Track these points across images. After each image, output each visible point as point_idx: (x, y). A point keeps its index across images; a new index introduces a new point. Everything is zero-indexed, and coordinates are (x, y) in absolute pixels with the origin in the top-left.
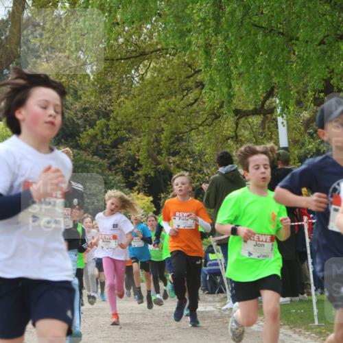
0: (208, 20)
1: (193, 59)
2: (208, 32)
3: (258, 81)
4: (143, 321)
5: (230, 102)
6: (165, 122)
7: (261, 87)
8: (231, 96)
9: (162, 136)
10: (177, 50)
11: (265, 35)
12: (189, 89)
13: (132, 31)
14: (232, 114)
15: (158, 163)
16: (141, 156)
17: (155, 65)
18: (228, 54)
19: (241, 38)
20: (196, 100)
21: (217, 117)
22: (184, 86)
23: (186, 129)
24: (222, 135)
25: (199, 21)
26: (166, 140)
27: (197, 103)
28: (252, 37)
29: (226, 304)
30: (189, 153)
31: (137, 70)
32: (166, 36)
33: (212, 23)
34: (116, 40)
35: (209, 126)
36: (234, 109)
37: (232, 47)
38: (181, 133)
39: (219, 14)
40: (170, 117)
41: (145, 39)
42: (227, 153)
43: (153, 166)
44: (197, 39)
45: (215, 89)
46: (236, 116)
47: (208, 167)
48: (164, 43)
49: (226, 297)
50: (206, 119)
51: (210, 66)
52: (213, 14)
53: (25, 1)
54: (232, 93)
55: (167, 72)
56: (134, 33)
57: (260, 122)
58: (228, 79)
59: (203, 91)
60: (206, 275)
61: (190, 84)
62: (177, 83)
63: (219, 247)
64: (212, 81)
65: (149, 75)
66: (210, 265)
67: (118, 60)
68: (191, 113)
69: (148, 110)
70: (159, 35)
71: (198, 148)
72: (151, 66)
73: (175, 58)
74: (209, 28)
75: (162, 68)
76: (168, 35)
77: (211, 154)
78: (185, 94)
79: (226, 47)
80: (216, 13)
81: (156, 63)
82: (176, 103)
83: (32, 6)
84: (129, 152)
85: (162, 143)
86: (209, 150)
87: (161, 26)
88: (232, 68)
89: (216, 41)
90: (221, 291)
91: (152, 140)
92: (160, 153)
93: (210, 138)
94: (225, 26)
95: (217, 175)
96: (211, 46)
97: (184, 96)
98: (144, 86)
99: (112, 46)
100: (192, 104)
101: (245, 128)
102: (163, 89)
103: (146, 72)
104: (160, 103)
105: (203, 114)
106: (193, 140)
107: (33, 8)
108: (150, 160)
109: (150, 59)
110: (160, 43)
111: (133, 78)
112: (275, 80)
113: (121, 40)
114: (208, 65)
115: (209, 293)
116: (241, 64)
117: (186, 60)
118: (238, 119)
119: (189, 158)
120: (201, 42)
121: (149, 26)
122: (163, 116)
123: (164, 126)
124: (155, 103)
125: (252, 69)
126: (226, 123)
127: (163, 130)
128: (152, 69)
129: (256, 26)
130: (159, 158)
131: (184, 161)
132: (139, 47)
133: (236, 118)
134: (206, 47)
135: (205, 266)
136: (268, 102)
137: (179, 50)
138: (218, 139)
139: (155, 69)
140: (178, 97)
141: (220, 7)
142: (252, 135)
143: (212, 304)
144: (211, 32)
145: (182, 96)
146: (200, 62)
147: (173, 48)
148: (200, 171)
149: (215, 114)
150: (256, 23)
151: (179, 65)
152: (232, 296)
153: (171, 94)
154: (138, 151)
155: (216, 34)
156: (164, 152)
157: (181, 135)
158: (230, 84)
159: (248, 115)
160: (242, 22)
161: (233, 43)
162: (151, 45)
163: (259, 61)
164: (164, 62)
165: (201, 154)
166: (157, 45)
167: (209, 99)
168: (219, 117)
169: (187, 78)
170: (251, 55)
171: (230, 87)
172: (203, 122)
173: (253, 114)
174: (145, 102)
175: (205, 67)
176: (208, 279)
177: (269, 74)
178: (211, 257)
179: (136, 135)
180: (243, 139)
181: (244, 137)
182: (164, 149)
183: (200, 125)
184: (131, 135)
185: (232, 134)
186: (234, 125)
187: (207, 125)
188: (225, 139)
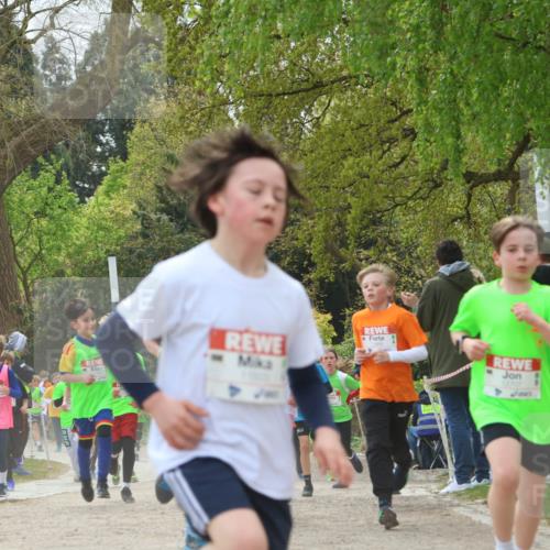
0: (424, 29)
1: (400, 92)
2: (424, 48)
3: (504, 126)
4: (312, 513)
5: (458, 161)
6: (353, 194)
7: (508, 136)
8: (459, 152)
9: (349, 216)
10: (373, 78)
11: (516, 51)
12: (392, 141)
13: (302, 49)
14: (462, 181)
15: (342, 260)
16: (315, 249)
17: (338, 102)
18: (456, 83)
19: (476, 56)
20: (403, 159)
21: (437, 185)
22: (385, 135)
23: (387, 204)
24: (445, 215)
25: (408, 30)
26: (355, 222)
27: (405, 163)
28: (495, 54)
29: (446, 485)
30: (390, 243)
31: (309, 112)
32: (355, 56)
33: (430, 34)
34: (276, 63)
35: (424, 199)
36: (464, 171)
37: (462, 72)
38: (378, 212)
39: (441, 20)
40: (361, 187)
41: (323, 61)
42: (452, 243)
43: (333, 265)
44: (406, 59)
45: (432, 139)
46: (469, 182)
47: (422, 266)
48: (351, 68)
49: (448, 474)
50: (420, 188)
51: (426, 102)
52: (432, 19)
53: (132, 4)
54: (462, 146)
55: (357, 114)
56: (305, 51)
57: (507, 192)
58: (453, 123)
59: (415, 144)
60: (416, 439)
61: (394, 132)
62: (373, 131)
63: (438, 394)
64: (429, 127)
65: (328, 118)
66: (422, 423)
67: (278, 95)
68: (395, 179)
69: (326, 176)
70: (344, 55)
71: (404, 236)
72: (332, 104)
73: (371, 90)
74: (425, 41)
75: (350, 107)
76: (359, 54)
77: (427, 245)
78: (385, 148)
79: (452, 73)
80: (437, 17)
81: (340, 100)
82: (372, 162)
83: (143, 10)
84: (295, 242)
85: (348, 228)
86: (423, 239)
87: (348, 40)
88: (462, 105)
89: (436, 62)
90: (439, 465)
91: (332, 224)
92: (344, 244)
93: (425, 220)
94: (451, 39)
95: (437, 278)
96: (428, 70)
97: (384, 152)
98: (321, 137)
99: (269, 73)
100: (396, 165)
101: (483, 202)
102: (350, 141)
103: (324, 114)
104: (346, 163)
105: (414, 181)
106: (397, 222)
107: (143, 14)
108: (329, 255)
109: (330, 93)
110: (346, 67)
111: (303, 124)
112: (531, 124)
113: (284, 64)
114: (422, 102)
115: (419, 468)
116: (477, 100)
117: (388, 94)
118: (471, 188)
119: (391, 251)
120: (412, 63)
121: (328, 40)
122: (350, 185)
123: (351, 200)
124: (338, 163)
125: (494, 106)
126: (451, 195)
127: (349, 206)
128: (333, 109)
129: (502, 38)
130: (342, 252)
131: (384, 256)
132: (313, 75)
133: (468, 186)
134: (420, 73)
135: (415, 424)
136: (520, 160)
137: (376, 78)
138: (438, 221)
139: (337, 109)
140: (374, 153)
141: (444, 8)
142: (494, 213)
143: (424, 485)
144: (428, 47)
145: (380, 152)
146: (410, 96)
147: (366, 76)
148: (408, 272)
149: (433, 181)
150: (500, 32)
151: (376, 102)
152: (456, 473)
153: (364, 149)
154: (310, 241)
155: (436, 52)
156: (352, 242)
157: (378, 215)
158: (458, 131)
159: (487, 182)
160: (478, 31)
161: (464, 65)
162: (332, 70)
163: (506, 94)
164: (352, 97)
165: (411, 246)
166: (341, 69)
167: (425, 155)
168: (440, 185)
169: (389, 122)
170: (493, 85)
171: (458, 136)
172: (415, 194)
173: (496, 180)
174: (322, 162)
175: (419, 105)
176: (418, 445)
177: (521, 114)
178: (425, 409)
179: (306, 215)
180: (479, 220)
181: (481, 217)
182: (351, 237)
183: (409, 199)
184: (298, 216)
185: (462, 212)
186: (465, 198)
187: (421, 198)
188: (449, 221)
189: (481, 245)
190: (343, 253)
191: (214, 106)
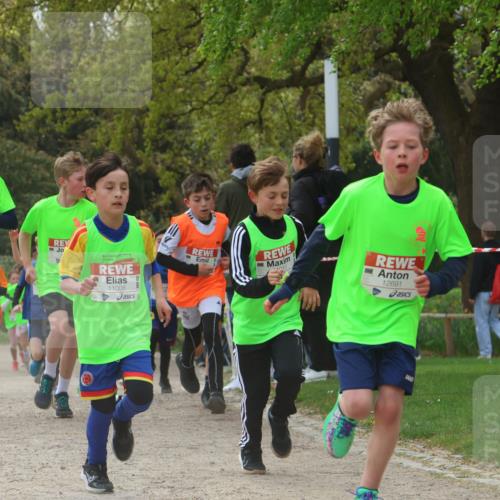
9: (147, 120)
12: (190, 46)
15: (138, 163)
20: (201, 64)
21: (232, 91)
22: (184, 40)
24: (238, 119)
26: (152, 126)
27: (203, 68)
30: (186, 147)
35: (219, 104)
38: (174, 115)
46: (262, 88)
50: (216, 93)
55: (158, 18)
57: (298, 98)
61: (191, 37)
62: (172, 36)
68: (193, 84)
71: (199, 139)
77: (218, 151)
78: (184, 52)
82: (169, 68)
84: (94, 144)
85: (145, 130)
86: (217, 143)
91: (130, 126)
92: (140, 144)
93: (219, 123)
95: (229, 182)
97: (181, 57)
100: (194, 70)
101: (275, 108)
105: (211, 86)
118: (264, 94)
119: (187, 155)
126: (245, 100)
127: (148, 110)
130: (139, 154)
131: (179, 159)
133: (261, 91)
136: (311, 67)
138: (231, 124)
140: (172, 57)
142: (285, 119)
149: (229, 86)
151: (177, 6)
153: (163, 53)
154: (108, 144)
156: (148, 145)
157: (175, 119)
159: (279, 88)
168: (235, 91)
169: (187, 27)
172: (211, 99)
173: (288, 86)
179: (106, 118)
180: (271, 125)
181: (273, 121)
182: (148, 140)
183: (205, 103)
184: (98, 119)
185: (255, 117)
186: (258, 103)
187: (217, 103)
188: (242, 125)
189: (271, 149)
190: (139, 156)
191: (18, 8)
